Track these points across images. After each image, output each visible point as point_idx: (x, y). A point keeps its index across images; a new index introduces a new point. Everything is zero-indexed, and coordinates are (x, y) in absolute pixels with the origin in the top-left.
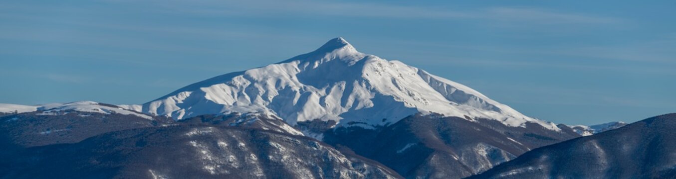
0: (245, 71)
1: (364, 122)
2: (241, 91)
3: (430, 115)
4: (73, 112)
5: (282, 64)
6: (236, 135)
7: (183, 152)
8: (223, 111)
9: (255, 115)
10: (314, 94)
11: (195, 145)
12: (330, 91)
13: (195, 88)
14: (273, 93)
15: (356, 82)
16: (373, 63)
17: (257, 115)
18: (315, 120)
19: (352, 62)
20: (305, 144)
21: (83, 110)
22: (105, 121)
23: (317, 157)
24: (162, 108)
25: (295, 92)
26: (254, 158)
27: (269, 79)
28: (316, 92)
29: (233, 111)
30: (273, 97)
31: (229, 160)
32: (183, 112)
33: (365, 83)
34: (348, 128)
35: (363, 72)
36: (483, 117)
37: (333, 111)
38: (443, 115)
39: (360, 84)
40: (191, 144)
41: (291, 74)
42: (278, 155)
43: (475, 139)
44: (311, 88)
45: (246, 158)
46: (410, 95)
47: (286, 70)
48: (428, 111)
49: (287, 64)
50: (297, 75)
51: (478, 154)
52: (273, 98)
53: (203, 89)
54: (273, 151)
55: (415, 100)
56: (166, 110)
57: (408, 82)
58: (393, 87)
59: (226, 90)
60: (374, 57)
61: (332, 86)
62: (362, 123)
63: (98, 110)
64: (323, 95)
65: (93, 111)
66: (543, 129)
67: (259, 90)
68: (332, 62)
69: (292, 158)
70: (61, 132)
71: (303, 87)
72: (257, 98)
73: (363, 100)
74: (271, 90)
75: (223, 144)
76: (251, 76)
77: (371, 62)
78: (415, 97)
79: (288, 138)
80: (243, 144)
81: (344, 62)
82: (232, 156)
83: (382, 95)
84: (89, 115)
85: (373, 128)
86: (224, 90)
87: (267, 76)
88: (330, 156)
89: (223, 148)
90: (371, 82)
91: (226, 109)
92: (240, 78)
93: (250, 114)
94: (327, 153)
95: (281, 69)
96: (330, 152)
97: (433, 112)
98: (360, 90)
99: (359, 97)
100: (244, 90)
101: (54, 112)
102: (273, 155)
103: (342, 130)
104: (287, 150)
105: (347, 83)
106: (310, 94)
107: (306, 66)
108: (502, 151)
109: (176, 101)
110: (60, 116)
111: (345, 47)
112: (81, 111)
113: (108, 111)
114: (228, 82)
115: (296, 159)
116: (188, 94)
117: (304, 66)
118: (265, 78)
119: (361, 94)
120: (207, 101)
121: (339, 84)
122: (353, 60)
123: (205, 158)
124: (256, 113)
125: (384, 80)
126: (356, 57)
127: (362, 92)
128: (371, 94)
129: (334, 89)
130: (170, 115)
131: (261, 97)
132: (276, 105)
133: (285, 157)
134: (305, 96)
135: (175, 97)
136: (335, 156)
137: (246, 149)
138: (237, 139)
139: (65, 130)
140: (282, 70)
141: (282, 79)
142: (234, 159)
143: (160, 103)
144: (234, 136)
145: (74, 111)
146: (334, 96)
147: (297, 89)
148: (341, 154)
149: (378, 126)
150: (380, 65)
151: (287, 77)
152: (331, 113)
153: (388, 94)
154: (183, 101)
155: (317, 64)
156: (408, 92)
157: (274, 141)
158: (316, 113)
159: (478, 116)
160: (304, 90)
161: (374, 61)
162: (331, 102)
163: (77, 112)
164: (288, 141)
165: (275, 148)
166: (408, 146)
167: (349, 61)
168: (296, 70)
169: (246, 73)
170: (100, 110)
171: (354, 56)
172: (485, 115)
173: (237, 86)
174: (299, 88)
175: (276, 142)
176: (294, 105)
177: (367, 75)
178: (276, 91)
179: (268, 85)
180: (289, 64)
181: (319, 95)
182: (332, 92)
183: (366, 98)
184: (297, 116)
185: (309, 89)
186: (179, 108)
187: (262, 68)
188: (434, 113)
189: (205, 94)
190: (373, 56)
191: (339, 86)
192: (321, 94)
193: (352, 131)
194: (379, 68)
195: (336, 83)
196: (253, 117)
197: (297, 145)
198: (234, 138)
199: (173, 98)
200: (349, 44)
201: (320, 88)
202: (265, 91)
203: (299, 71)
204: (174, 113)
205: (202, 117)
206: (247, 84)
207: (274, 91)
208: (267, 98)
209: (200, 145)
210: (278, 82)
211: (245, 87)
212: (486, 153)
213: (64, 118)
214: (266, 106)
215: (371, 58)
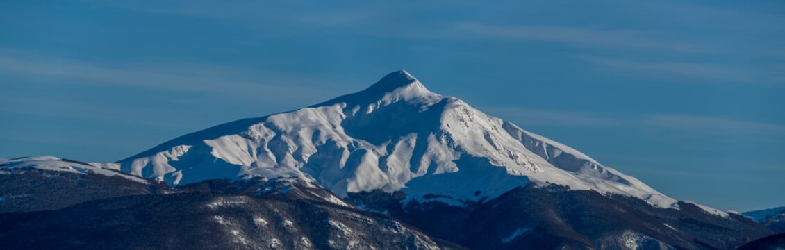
0: (267, 117)
1: (447, 195)
2: (262, 146)
3: (549, 187)
4: (33, 171)
5: (320, 108)
6: (278, 209)
7: (206, 231)
8: (240, 174)
9: (288, 182)
10: (370, 152)
11: (221, 222)
12: (394, 149)
13: (196, 140)
14: (309, 150)
15: (432, 136)
16: (456, 109)
17: (291, 181)
18: (374, 191)
19: (424, 106)
20: (380, 224)
21: (47, 168)
22: (81, 184)
23: (398, 243)
24: (149, 169)
25: (342, 149)
26: (307, 243)
27: (302, 129)
28: (373, 150)
29: (256, 176)
30: (308, 156)
31: (271, 245)
32: (180, 175)
33: (447, 138)
34: (425, 203)
35: (441, 122)
36: (616, 192)
37: (399, 178)
38: (568, 187)
39: (438, 139)
40: (216, 220)
41: (334, 123)
42: (342, 239)
43: (620, 225)
44: (364, 144)
45: (295, 243)
46: (511, 157)
47: (326, 117)
48: (544, 181)
49: (328, 107)
50: (342, 125)
51: (625, 246)
52: (310, 158)
53: (208, 142)
54: (334, 233)
55: (518, 164)
56: (155, 171)
57: (506, 138)
58: (486, 144)
59: (240, 144)
60: (456, 100)
61: (395, 141)
62: (445, 197)
63: (68, 168)
64: (383, 155)
65: (62, 170)
66: (703, 213)
67: (289, 145)
68: (394, 105)
69: (362, 245)
70: (20, 198)
71: (352, 142)
72: (286, 158)
73: (444, 163)
74: (306, 145)
75: (261, 221)
76: (276, 125)
77: (452, 107)
78: (519, 160)
79: (355, 215)
80: (290, 222)
81: (413, 106)
82: (275, 239)
83: (471, 155)
84: (58, 176)
85: (463, 206)
86: (237, 144)
87: (299, 124)
88: (418, 243)
89: (261, 227)
90: (454, 137)
91: (245, 172)
92: (260, 127)
93: (281, 180)
94: (412, 238)
95: (319, 114)
96: (417, 237)
97: (551, 182)
98: (437, 148)
99: (437, 158)
100: (266, 145)
101: (6, 170)
102: (335, 239)
103: (416, 207)
104: (354, 232)
105: (418, 136)
106: (364, 152)
107: (355, 111)
108: (661, 244)
109: (169, 158)
110: (17, 175)
111: (412, 85)
112: (44, 169)
113: (82, 171)
114: (242, 133)
115: (368, 246)
116: (186, 148)
117: (352, 112)
118: (297, 128)
119: (440, 154)
120: (215, 161)
121: (406, 138)
122: (426, 104)
123: (236, 242)
124: (290, 178)
125: (472, 134)
126: (430, 100)
127: (441, 151)
128: (454, 154)
129: (399, 145)
130: (161, 179)
131: (293, 155)
132: (313, 167)
133: (352, 243)
134: (357, 157)
135: (167, 152)
136: (425, 244)
137: (295, 230)
138: (281, 214)
139: (26, 195)
140: (320, 116)
141: (321, 129)
142: (279, 243)
143: (146, 161)
144: (276, 210)
145: (35, 169)
146: (400, 155)
147: (344, 145)
148: (431, 241)
149: (469, 202)
150: (466, 111)
151: (329, 127)
152: (397, 181)
153: (481, 155)
154: (178, 157)
155: (371, 109)
156: (509, 152)
157: (336, 219)
158: (375, 181)
159: (611, 190)
160: (354, 147)
161: (457, 106)
162: (396, 165)
163: (39, 170)
164: (355, 219)
165: (337, 229)
166: (518, 232)
167: (420, 105)
168: (341, 117)
169: (269, 120)
170: (71, 168)
171: (426, 98)
172: (619, 190)
173: (256, 138)
174: (347, 144)
175: (338, 221)
176: (341, 167)
177: (448, 125)
178: (314, 147)
179: (302, 138)
180: (330, 108)
181: (378, 154)
182: (396, 150)
183: (447, 161)
184: (346, 184)
185: (362, 145)
186: (175, 170)
187: (291, 113)
188: (553, 184)
189: (210, 149)
190: (454, 98)
191: (406, 142)
192: (380, 153)
193: (430, 208)
194: (465, 117)
195: (402, 137)
196: (286, 185)
197: (369, 225)
198: (277, 213)
199: (165, 155)
200: (417, 81)
201: (378, 144)
202: (297, 148)
203: (344, 117)
204: (167, 176)
205: (210, 182)
206: (270, 136)
207: (311, 147)
208: (301, 156)
209: (229, 222)
210: (316, 135)
211: (267, 141)
212: (636, 246)
213: (23, 179)
214: (300, 169)
215: (452, 101)
